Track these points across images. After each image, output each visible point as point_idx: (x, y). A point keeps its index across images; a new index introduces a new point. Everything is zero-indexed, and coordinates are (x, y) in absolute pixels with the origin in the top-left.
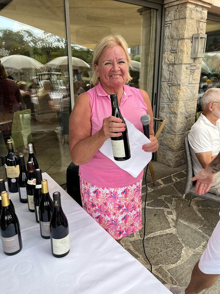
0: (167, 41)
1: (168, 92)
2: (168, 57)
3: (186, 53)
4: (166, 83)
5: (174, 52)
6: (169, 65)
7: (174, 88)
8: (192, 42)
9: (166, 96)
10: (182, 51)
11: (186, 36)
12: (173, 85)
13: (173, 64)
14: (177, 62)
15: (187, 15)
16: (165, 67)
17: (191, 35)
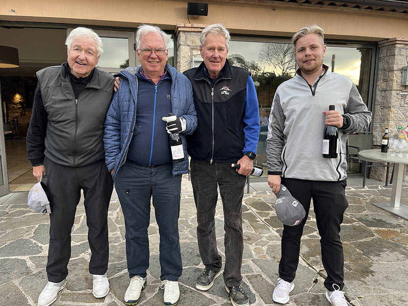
0: (380, 73)
1: (380, 113)
2: (381, 84)
3: (395, 82)
4: (378, 106)
5: (385, 80)
6: (381, 91)
7: (386, 110)
8: (402, 73)
9: (379, 117)
10: (392, 80)
11: (395, 68)
12: (384, 107)
13: (385, 91)
14: (388, 89)
15: (396, 53)
16: (378, 93)
17: (401, 67)
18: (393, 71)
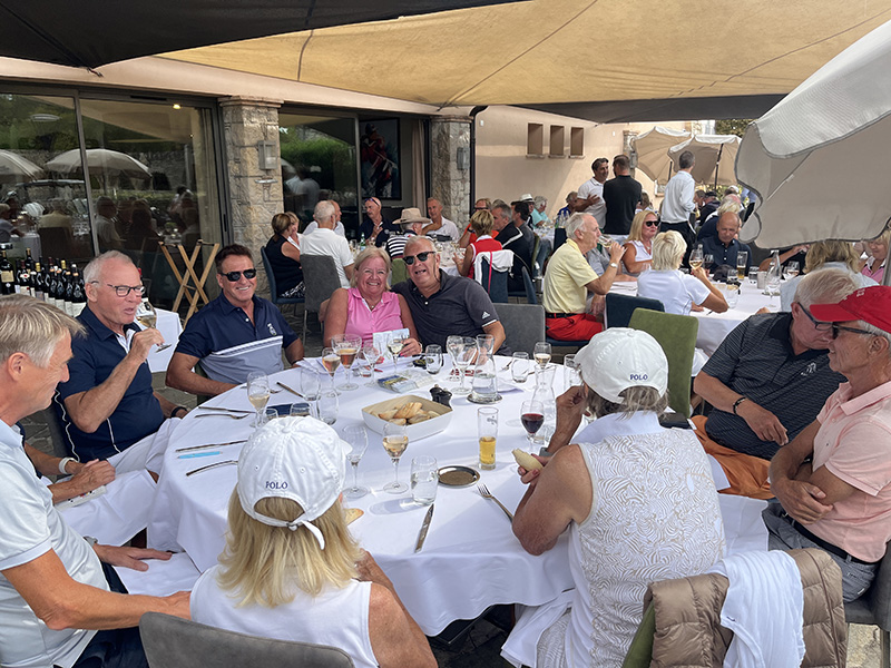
0: (228, 147)
1: (239, 212)
2: (233, 168)
3: (251, 163)
4: (235, 201)
5: (237, 161)
6: (236, 177)
7: (244, 207)
8: (257, 150)
9: (238, 218)
10: (245, 161)
11: (247, 142)
12: (242, 203)
13: (239, 177)
14: (242, 174)
15: (245, 119)
16: (231, 179)
17: (254, 141)
18: (244, 147)
